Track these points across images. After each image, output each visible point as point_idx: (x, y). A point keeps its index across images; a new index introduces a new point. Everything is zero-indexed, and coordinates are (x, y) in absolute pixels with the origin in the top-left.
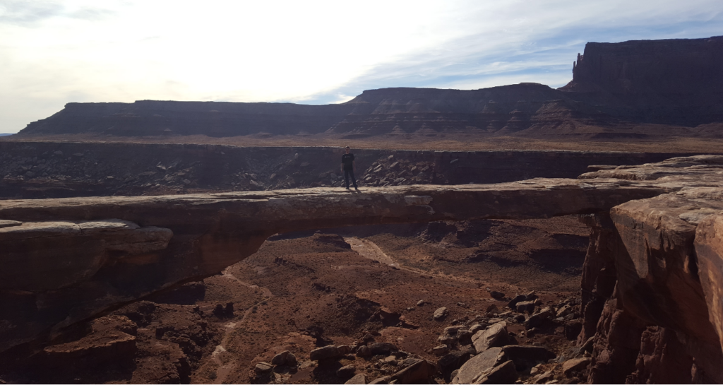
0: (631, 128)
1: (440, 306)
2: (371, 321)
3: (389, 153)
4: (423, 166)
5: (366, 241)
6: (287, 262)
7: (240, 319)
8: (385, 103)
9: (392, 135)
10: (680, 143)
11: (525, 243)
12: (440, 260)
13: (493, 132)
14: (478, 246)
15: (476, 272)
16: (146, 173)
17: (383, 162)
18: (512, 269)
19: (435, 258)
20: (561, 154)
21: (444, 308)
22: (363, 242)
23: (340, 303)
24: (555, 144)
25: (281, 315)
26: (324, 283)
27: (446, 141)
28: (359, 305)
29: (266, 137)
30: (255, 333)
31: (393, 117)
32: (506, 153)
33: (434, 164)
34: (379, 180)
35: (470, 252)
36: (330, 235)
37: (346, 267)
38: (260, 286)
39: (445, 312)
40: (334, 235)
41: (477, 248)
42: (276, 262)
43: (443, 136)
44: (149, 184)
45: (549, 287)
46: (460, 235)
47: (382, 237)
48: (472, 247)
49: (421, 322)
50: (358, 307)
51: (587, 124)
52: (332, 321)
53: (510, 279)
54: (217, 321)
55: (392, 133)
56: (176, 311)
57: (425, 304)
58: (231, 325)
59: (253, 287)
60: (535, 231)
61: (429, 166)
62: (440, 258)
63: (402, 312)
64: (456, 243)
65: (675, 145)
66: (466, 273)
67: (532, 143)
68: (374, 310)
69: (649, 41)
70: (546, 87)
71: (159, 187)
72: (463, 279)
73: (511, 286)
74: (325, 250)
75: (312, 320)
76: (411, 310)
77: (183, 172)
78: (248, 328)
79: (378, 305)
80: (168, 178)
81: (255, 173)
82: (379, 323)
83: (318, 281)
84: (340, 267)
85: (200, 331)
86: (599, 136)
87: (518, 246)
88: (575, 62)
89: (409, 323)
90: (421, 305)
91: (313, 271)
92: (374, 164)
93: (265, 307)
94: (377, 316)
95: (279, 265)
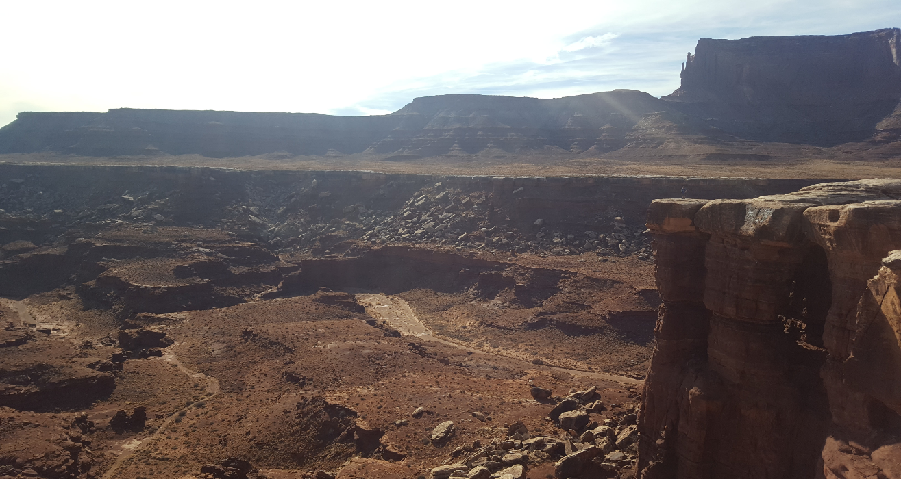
0: (751, 148)
1: (446, 418)
2: (341, 442)
3: (437, 179)
4: (479, 197)
5: (396, 299)
6: (257, 338)
7: (151, 433)
8: (442, 115)
9: (449, 157)
10: (812, 166)
11: (602, 303)
12: (489, 325)
13: (579, 153)
14: (541, 306)
15: (533, 342)
16: (108, 206)
17: (428, 192)
18: (583, 338)
19: (481, 324)
20: (657, 180)
21: (450, 422)
22: (392, 299)
23: (300, 411)
24: (653, 168)
25: (215, 426)
26: (299, 371)
27: (516, 164)
28: (327, 415)
29: (282, 157)
30: (163, 460)
31: (451, 133)
32: (586, 179)
33: (492, 195)
34: (420, 216)
35: (530, 314)
36: (338, 293)
37: (340, 344)
38: (207, 375)
39: (449, 430)
40: (342, 293)
41: (539, 309)
42: (243, 337)
43: (514, 159)
44: (108, 221)
45: (630, 366)
46: (520, 291)
47: (419, 293)
48: (533, 307)
49: (412, 446)
50: (326, 417)
51: (696, 142)
52: (281, 442)
53: (578, 354)
54: (112, 438)
55: (450, 154)
56: (38, 425)
57: (425, 414)
58: (133, 444)
59: (197, 376)
60: (616, 285)
61: (486, 197)
62: (488, 324)
63: (387, 428)
64: (513, 302)
65: (805, 169)
66: (520, 345)
67: (625, 167)
68: (347, 423)
69: (776, 38)
70: (647, 95)
71: (121, 224)
72: (516, 353)
73: (578, 364)
74: (326, 316)
75: (251, 440)
76: (401, 424)
77: (156, 204)
78: (156, 450)
79: (355, 414)
80: (135, 212)
81: (257, 206)
82: (352, 446)
83: (292, 367)
84: (329, 346)
85: (67, 461)
86: (710, 158)
87: (593, 306)
88: (684, 64)
89: (392, 450)
90: (419, 415)
91: (291, 351)
92: (416, 194)
93: (200, 411)
94: (350, 434)
95: (246, 341)
